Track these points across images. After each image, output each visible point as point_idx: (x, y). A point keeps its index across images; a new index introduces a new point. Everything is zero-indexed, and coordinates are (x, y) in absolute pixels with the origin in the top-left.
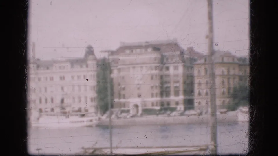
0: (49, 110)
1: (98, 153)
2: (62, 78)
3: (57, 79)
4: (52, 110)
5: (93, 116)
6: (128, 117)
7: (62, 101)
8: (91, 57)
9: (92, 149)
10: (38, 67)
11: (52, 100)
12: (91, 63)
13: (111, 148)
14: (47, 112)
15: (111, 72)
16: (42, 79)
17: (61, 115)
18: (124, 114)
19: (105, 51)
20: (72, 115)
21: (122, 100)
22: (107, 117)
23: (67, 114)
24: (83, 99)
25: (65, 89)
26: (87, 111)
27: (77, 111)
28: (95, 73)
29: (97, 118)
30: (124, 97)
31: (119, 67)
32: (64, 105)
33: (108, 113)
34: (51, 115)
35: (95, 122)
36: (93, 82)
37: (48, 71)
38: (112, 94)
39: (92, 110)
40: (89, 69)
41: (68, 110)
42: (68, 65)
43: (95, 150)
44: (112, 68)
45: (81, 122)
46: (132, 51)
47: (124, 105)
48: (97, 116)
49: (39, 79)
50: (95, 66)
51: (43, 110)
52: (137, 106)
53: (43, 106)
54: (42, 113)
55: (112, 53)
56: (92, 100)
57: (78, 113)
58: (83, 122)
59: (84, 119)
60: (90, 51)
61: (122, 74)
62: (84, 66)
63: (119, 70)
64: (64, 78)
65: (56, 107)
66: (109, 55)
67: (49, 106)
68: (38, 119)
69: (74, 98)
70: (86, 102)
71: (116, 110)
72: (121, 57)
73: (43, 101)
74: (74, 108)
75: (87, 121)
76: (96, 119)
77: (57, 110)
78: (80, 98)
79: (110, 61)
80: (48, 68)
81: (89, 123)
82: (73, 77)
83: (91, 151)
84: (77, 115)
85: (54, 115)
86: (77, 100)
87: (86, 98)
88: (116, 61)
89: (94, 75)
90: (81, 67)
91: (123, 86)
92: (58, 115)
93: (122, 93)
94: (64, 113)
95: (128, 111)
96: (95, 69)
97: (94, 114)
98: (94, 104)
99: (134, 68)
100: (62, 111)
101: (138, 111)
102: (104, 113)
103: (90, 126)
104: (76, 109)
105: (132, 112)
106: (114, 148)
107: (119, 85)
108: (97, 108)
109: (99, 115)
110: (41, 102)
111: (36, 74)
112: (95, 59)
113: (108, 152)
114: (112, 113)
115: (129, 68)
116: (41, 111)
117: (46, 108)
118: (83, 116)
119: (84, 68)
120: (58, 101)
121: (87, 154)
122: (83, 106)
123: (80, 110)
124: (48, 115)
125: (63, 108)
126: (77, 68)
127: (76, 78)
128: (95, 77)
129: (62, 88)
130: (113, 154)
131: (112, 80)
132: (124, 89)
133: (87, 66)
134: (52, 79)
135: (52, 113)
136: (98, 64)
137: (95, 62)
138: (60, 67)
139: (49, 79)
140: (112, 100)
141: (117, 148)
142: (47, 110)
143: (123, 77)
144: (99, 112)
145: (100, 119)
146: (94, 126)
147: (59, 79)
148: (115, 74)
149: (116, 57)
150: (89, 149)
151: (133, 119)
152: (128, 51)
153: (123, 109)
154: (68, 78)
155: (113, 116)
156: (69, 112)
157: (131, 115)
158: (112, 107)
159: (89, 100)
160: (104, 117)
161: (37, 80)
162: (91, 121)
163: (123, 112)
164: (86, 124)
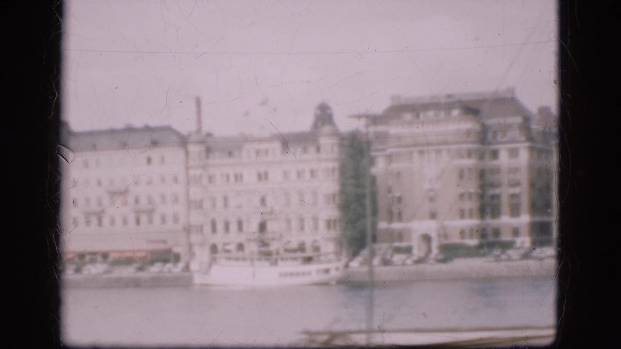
0: (232, 247)
1: (339, 342)
2: (262, 177)
3: (250, 176)
4: (240, 247)
5: (330, 261)
6: (409, 262)
7: (263, 227)
8: (326, 129)
10: (209, 151)
11: (240, 224)
12: (327, 142)
13: (370, 332)
14: (228, 251)
15: (372, 162)
16: (218, 179)
17: (260, 260)
18: (398, 258)
19: (359, 117)
20: (287, 259)
21: (396, 226)
22: (362, 264)
23: (274, 257)
24: (309, 224)
25: (269, 201)
26: (317, 249)
27: (294, 251)
28: (336, 165)
29: (340, 265)
30: (400, 218)
31: (390, 151)
32: (267, 236)
33: (365, 252)
34: (237, 259)
35: (334, 274)
36: (329, 186)
37: (232, 160)
38: (375, 213)
39: (329, 248)
40: (323, 155)
41: (274, 247)
42: (277, 146)
43: (334, 335)
44: (373, 154)
45: (304, 274)
46: (418, 116)
47: (400, 236)
48: (339, 260)
49: (211, 179)
50: (336, 149)
51: (220, 247)
52: (427, 239)
53: (219, 239)
54: (217, 255)
55: (374, 120)
56: (329, 224)
57: (299, 254)
58: (309, 273)
59: (313, 267)
60: (324, 116)
61: (395, 166)
62: (312, 149)
63: (390, 158)
64: (266, 175)
65: (249, 240)
66: (367, 126)
67: (234, 237)
69: (288, 221)
70: (316, 228)
71: (382, 247)
72: (394, 130)
73: (220, 227)
74: (288, 242)
75: (318, 271)
76: (337, 269)
77: (252, 248)
78: (301, 220)
79: (371, 136)
80: (230, 154)
81: (323, 277)
82: (286, 174)
83: (324, 338)
84: (296, 259)
85: (244, 259)
86: (295, 224)
87: (315, 220)
88: (383, 138)
89: (333, 170)
90: (305, 150)
91: (397, 194)
92: (252, 260)
94: (267, 255)
95: (408, 250)
96: (336, 155)
97: (331, 257)
98: (334, 233)
99: (421, 153)
100: (264, 249)
101: (429, 251)
102: (355, 254)
103: (325, 284)
104: (294, 245)
105: (417, 253)
107: (389, 190)
108: (339, 243)
109: (346, 259)
110: (214, 230)
111: (204, 167)
112: (336, 134)
113: (360, 340)
114: (373, 254)
115: (411, 153)
116: (214, 249)
117: (226, 244)
118: (308, 260)
119: (312, 152)
120: (252, 227)
122: (308, 239)
123: (302, 248)
124: (229, 259)
125: (264, 244)
126: (296, 151)
127: (293, 176)
128: (337, 173)
129: (263, 201)
131: (374, 179)
132: (400, 199)
133: (318, 149)
134: (238, 178)
135: (240, 254)
136: (341, 145)
137: (334, 141)
138: (258, 153)
139: (232, 179)
140: (374, 225)
141: (382, 331)
142: (228, 247)
143: (399, 174)
144: (344, 253)
145: (347, 266)
146: (334, 282)
147: (254, 178)
148: (379, 168)
149: (381, 128)
151: (421, 267)
152: (408, 116)
153: (397, 244)
154: (275, 175)
155: (376, 261)
156: (277, 252)
157: (415, 258)
158: (374, 239)
159: (322, 225)
160: (355, 264)
161: (205, 180)
162: (327, 271)
163: (398, 250)
164: (316, 278)
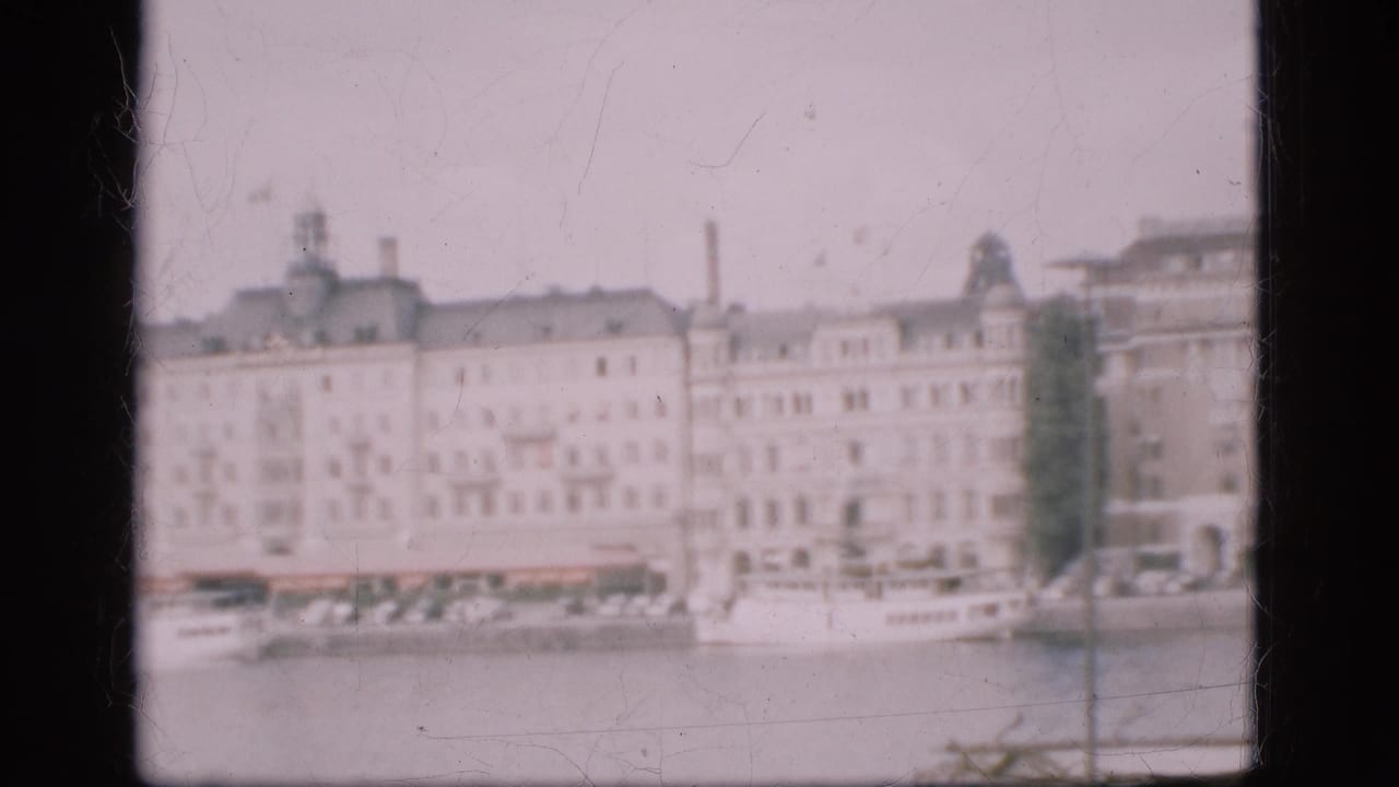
0: (783, 559)
1: (1024, 770)
2: (855, 401)
3: (827, 402)
4: (802, 558)
5: (999, 588)
6: (1174, 587)
7: (852, 513)
8: (998, 293)
9: (1000, 748)
10: (735, 345)
11: (803, 510)
12: (998, 322)
13: (1092, 745)
14: (773, 568)
15: (1098, 364)
16: (758, 409)
17: (844, 586)
18: (1149, 580)
19: (1071, 264)
20: (902, 585)
21: (1148, 507)
22: (1069, 593)
23: (876, 578)
24: (954, 504)
25: (871, 455)
26: (970, 560)
27: (919, 565)
28: (1018, 373)
29: (1021, 596)
30: (1156, 489)
31: (1137, 341)
32: (862, 534)
33: (1077, 568)
34: (793, 586)
35: (1008, 616)
36: (1001, 419)
37: (785, 366)
38: (1102, 478)
39: (996, 557)
40: (989, 353)
41: (879, 556)
42: (888, 333)
43: (1013, 756)
44: (1102, 348)
45: (939, 617)
46: (1198, 263)
47: (1156, 529)
48: (1020, 585)
49: (740, 406)
50: (1018, 337)
51: (756, 558)
52: (1213, 536)
53: (754, 540)
54: (749, 578)
55: (1102, 271)
56: (1001, 505)
57: (932, 573)
58: (953, 615)
59: (960, 603)
60: (991, 263)
61: (1148, 375)
62: (966, 339)
63: (1137, 357)
64: (864, 396)
65: (821, 542)
66: (1087, 285)
67: (790, 536)
68: (728, 605)
69: (909, 498)
70: (970, 514)
71: (1116, 556)
72: (1145, 294)
73: (758, 512)
74: (909, 546)
75: (974, 610)
76: (1014, 604)
77: (828, 559)
78: (939, 497)
79: (1097, 309)
80: (784, 351)
81: (986, 624)
82: (907, 396)
83: (995, 759)
84: (923, 583)
85: (809, 586)
86: (924, 507)
87: (970, 495)
88: (1121, 312)
89: (1013, 382)
90: (950, 342)
91: (1153, 438)
92: (826, 586)
93: (1149, 468)
94: (863, 577)
95: (1171, 563)
96: (1018, 352)
97: (1003, 577)
98: (1010, 525)
99: (1206, 344)
100: (856, 562)
101: (1218, 566)
102: (1052, 572)
103: (988, 639)
104: (921, 552)
105: (1194, 563)
106: (1105, 745)
107: (1135, 429)
108: (1020, 546)
109: (1032, 583)
110: (744, 520)
111: (725, 381)
112: (1017, 304)
113: (1074, 764)
114: (1095, 571)
115: (1184, 346)
116: (742, 563)
117: (771, 552)
118: (952, 585)
119: (965, 349)
120: (829, 516)
121: (974, 778)
122: (952, 537)
123: (937, 559)
124: (776, 585)
125: (854, 550)
126: (929, 348)
127: (923, 398)
128: (1019, 393)
129: (855, 452)
130: (1101, 778)
131: (1100, 404)
132: (1157, 450)
133: (979, 340)
134: (802, 404)
135: (799, 574)
136: (1030, 328)
137: (1014, 319)
138: (845, 347)
139: (788, 406)
140: (1099, 503)
141: (1121, 743)
142: (773, 559)
143: (1156, 393)
144: (1029, 569)
145: (1032, 601)
146: (1007, 634)
147: (837, 405)
148: (1114, 378)
149: (1117, 291)
150: (983, 749)
151: (1203, 598)
152: (1177, 264)
153: (1146, 549)
154: (885, 397)
155: (1101, 587)
156: (883, 570)
157: (1187, 579)
158: (1100, 538)
159: (984, 507)
160: (1054, 595)
161: (727, 411)
162: (991, 610)
163: (1148, 563)
164: (965, 625)
